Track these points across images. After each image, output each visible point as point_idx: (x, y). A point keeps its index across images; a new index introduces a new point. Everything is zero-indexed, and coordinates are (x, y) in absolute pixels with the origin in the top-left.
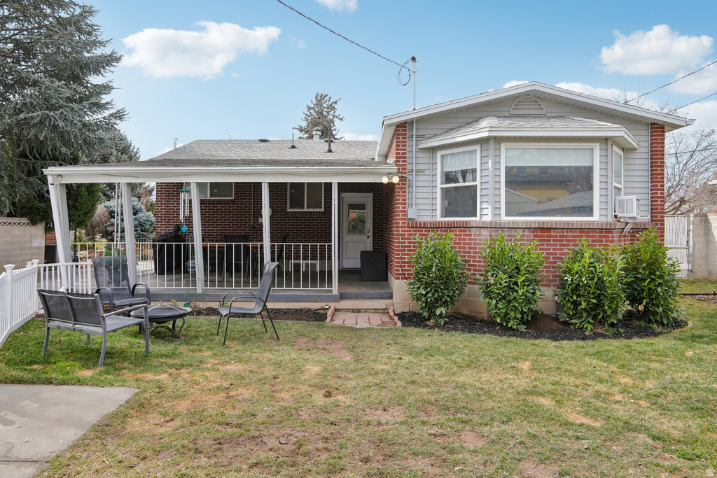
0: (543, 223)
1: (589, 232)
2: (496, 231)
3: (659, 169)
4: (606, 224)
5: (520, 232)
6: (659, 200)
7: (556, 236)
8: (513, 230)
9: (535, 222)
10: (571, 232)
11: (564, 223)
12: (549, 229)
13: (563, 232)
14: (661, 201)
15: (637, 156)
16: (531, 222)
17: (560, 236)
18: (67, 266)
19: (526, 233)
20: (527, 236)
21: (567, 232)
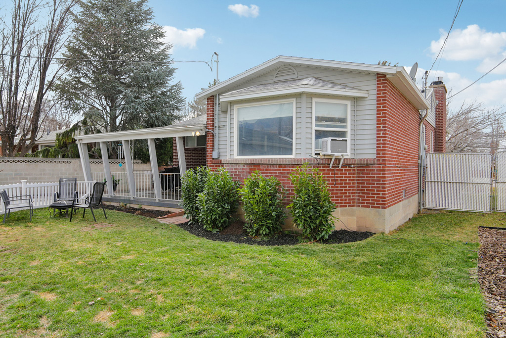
0: (253, 160)
1: (285, 167)
2: (228, 166)
3: (381, 112)
4: (295, 161)
5: (241, 166)
6: (381, 139)
7: (263, 170)
8: (238, 165)
9: (248, 160)
10: (273, 166)
11: (266, 159)
12: (259, 165)
13: (268, 167)
14: (383, 140)
15: (367, 103)
16: (246, 159)
17: (266, 170)
18: (88, 183)
19: (245, 168)
20: (246, 169)
21: (270, 167)
